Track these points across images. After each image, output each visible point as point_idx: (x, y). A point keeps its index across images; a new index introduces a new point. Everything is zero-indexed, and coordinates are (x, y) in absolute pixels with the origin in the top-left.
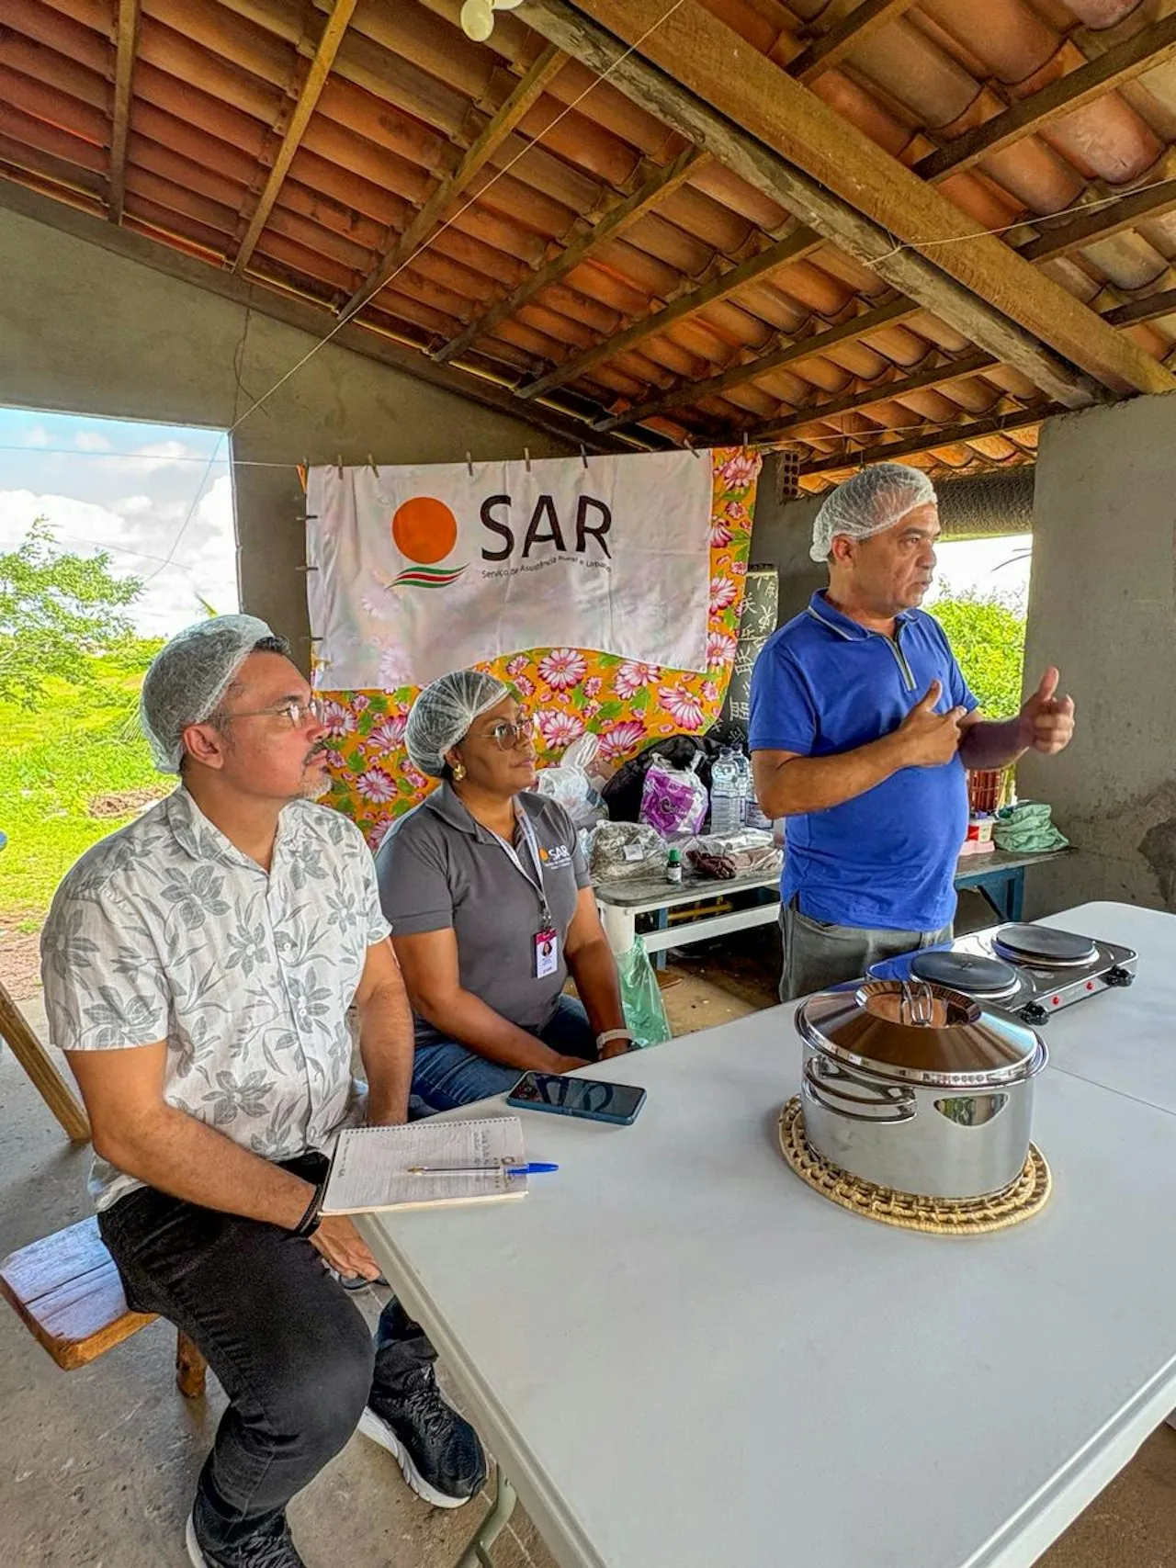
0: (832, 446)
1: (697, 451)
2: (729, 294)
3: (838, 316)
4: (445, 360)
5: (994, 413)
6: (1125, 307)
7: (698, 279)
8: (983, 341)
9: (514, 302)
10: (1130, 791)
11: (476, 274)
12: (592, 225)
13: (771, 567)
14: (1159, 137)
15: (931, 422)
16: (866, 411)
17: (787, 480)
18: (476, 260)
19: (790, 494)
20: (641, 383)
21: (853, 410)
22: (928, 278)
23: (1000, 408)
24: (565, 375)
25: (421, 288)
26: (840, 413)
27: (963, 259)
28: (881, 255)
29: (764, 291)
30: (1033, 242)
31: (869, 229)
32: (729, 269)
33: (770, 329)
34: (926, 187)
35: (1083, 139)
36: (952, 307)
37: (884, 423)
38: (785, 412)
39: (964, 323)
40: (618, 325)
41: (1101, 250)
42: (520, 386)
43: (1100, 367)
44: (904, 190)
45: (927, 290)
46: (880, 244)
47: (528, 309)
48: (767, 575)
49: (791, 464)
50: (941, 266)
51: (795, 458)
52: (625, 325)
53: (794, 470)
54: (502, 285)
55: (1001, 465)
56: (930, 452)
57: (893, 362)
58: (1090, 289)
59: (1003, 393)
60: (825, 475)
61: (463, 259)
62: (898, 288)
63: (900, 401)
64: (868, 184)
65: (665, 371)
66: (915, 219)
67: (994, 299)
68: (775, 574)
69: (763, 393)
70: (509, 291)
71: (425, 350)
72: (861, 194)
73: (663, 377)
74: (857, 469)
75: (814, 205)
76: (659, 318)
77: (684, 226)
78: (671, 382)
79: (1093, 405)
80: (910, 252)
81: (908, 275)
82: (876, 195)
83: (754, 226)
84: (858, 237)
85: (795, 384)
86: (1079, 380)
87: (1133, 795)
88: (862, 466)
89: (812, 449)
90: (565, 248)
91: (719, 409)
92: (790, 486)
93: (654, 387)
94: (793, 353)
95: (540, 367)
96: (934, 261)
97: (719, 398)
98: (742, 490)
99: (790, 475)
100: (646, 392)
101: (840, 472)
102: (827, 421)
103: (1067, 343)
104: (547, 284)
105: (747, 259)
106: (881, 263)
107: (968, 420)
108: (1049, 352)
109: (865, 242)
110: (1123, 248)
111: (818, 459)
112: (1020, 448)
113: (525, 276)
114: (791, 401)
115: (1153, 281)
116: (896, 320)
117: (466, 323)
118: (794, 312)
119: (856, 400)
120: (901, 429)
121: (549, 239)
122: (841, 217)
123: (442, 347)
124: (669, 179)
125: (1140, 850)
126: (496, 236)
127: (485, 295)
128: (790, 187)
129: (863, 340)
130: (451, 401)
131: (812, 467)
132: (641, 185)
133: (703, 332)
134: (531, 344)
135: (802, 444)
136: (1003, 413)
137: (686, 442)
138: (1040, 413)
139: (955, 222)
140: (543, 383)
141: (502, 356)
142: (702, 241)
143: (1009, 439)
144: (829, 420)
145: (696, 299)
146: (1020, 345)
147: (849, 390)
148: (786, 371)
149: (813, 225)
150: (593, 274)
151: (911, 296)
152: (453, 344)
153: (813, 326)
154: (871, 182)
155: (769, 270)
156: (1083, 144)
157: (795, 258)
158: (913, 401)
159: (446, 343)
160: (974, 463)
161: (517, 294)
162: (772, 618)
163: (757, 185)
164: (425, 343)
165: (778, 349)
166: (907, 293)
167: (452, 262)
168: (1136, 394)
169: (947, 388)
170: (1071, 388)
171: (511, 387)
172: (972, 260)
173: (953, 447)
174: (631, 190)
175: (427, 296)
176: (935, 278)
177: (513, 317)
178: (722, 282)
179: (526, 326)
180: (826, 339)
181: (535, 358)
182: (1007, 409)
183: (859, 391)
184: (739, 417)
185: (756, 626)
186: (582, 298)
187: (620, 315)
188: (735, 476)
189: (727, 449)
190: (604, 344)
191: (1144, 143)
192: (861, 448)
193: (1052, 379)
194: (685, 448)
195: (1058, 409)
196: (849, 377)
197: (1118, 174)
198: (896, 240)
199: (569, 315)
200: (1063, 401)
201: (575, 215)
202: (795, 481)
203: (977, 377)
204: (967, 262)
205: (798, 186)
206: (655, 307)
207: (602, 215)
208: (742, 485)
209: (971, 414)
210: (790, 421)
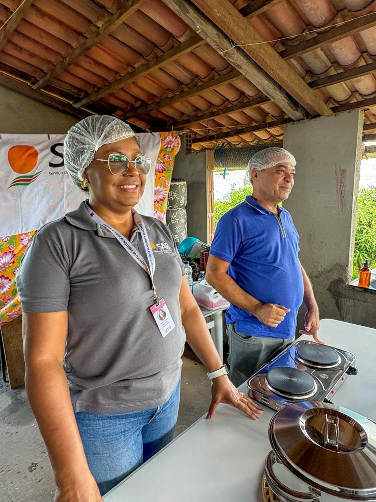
0: (204, 132)
1: (153, 133)
2: (161, 65)
3: (207, 78)
4: (39, 88)
5: (264, 122)
6: (315, 81)
7: (148, 58)
8: (265, 91)
9: (66, 63)
10: (323, 267)
11: (46, 48)
12: (98, 28)
13: (183, 180)
14: (335, 8)
15: (241, 124)
16: (217, 119)
17: (187, 145)
18: (46, 41)
19: (189, 150)
20: (127, 103)
21: (212, 118)
22: (245, 61)
23: (266, 119)
24: (93, 98)
25: (22, 53)
26: (207, 119)
27: (259, 54)
28: (227, 49)
29: (176, 65)
30: (284, 50)
31: (221, 36)
32: (161, 54)
33: (179, 82)
34: (245, 20)
35: (307, 4)
36: (254, 75)
37: (224, 124)
38: (185, 118)
39: (259, 83)
40: (115, 77)
41: (308, 56)
42: (75, 102)
43: (307, 104)
44: (236, 19)
45: (244, 67)
46: (226, 44)
47: (72, 66)
48: (182, 183)
49: (189, 139)
50: (251, 56)
51: (190, 137)
52: (118, 77)
53: (190, 141)
54: (60, 55)
55: (266, 141)
56: (240, 136)
57: (227, 100)
58: (303, 73)
59: (268, 114)
60: (202, 144)
61: (39, 40)
62: (233, 65)
63: (230, 115)
64: (222, 14)
65: (137, 99)
66: (241, 34)
67: (271, 73)
68: (185, 183)
69: (177, 110)
70: (64, 58)
71: (29, 84)
72: (219, 17)
73: (136, 101)
74: (213, 142)
75: (198, 22)
76: (132, 74)
77: (140, 31)
78: (139, 103)
79: (303, 119)
80: (238, 49)
81: (237, 59)
82: (225, 20)
83: (171, 35)
84: (217, 40)
85: (190, 107)
86: (299, 109)
87: (324, 269)
88: (216, 141)
89: (196, 133)
90: (87, 38)
91: (159, 116)
92: (189, 148)
93: (132, 106)
94: (189, 93)
95: (83, 94)
96: (248, 54)
97: (159, 111)
98: (170, 149)
99: (189, 143)
100: (129, 107)
101: (207, 143)
102: (201, 122)
103: (296, 94)
104: (80, 54)
105: (169, 50)
106: (226, 53)
107: (254, 124)
108: (289, 97)
109: (220, 42)
110: (317, 56)
111: (199, 137)
112: (272, 136)
113: (70, 51)
114: (188, 113)
115: (327, 70)
116: (229, 81)
117: (46, 71)
118: (189, 76)
119: (213, 114)
120: (230, 127)
121: (80, 34)
122: (210, 29)
123: (36, 83)
124: (132, 5)
125: (328, 290)
126: (54, 30)
127: (52, 58)
128: (188, 11)
129: (216, 89)
130: (43, 107)
131: (196, 140)
132: (120, 9)
133: (152, 83)
134: (78, 84)
135: (193, 131)
136: (267, 122)
137: (147, 129)
138: (281, 122)
139: (256, 37)
140: (84, 102)
141: (64, 88)
142: (149, 41)
143: (269, 132)
144: (203, 122)
145: (147, 67)
146: (279, 94)
147: (211, 110)
148: (185, 101)
149: (198, 32)
150: (101, 52)
151: (238, 69)
152: (41, 82)
153: (196, 82)
154: (223, 13)
155: (178, 55)
156: (307, 7)
157: (189, 50)
158: (235, 116)
159: (38, 81)
160: (256, 140)
161: (67, 59)
162: (185, 201)
163: (173, 9)
164: (28, 81)
165: (183, 91)
166: (236, 68)
167: (35, 41)
168: (319, 115)
169: (248, 111)
170: (296, 112)
171: (71, 102)
172: (263, 55)
173: (249, 134)
174: (115, 11)
175: (24, 57)
176: (248, 62)
177: (67, 71)
178: (158, 59)
179: (73, 75)
180: (202, 88)
181: (80, 90)
182: (269, 120)
183: (214, 110)
184: (167, 119)
185: (179, 204)
186: (98, 63)
187: (116, 73)
188: (168, 143)
189: (165, 133)
190: (109, 85)
191: (330, 10)
192: (215, 134)
193: (289, 108)
194: (147, 132)
195: (290, 120)
196: (211, 104)
197: (319, 22)
198: (233, 42)
199: (92, 70)
200: (292, 117)
201: (90, 22)
202: (190, 146)
203: (258, 107)
204: (261, 55)
205: (191, 11)
206: (130, 70)
207: (103, 23)
208: (170, 147)
209: (255, 122)
210: (188, 121)
